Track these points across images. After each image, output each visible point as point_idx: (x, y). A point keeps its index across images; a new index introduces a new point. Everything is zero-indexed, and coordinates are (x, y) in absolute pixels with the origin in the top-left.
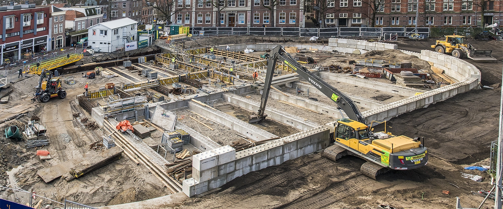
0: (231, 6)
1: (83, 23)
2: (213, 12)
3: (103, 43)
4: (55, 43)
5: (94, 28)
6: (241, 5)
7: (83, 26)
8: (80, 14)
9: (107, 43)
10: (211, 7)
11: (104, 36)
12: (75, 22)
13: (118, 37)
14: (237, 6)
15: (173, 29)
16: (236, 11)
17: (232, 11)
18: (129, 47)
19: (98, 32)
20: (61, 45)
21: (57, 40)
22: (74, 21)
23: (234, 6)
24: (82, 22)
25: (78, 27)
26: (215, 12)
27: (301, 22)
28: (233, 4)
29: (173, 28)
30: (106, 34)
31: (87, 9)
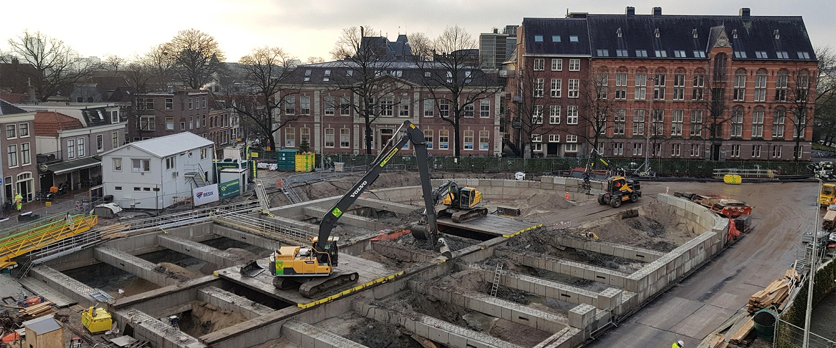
0: (385, 114)
1: (79, 143)
2: (355, 126)
3: (142, 189)
4: (13, 189)
5: (117, 154)
6: (402, 114)
7: (79, 149)
8: (70, 120)
9: (151, 189)
10: (349, 115)
11: (143, 174)
12: (59, 140)
13: (175, 175)
14: (396, 116)
15: (284, 159)
16: (394, 125)
17: (388, 125)
18: (203, 195)
19: (127, 164)
20: (30, 196)
21: (18, 183)
22: (57, 138)
23: (391, 115)
24: (76, 141)
25: (69, 151)
26: (358, 126)
27: (496, 147)
28: (388, 111)
29: (284, 155)
30: (147, 168)
31: (86, 109)
